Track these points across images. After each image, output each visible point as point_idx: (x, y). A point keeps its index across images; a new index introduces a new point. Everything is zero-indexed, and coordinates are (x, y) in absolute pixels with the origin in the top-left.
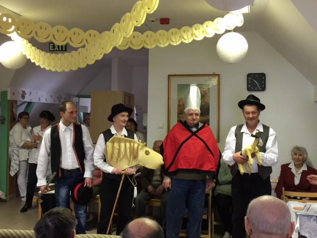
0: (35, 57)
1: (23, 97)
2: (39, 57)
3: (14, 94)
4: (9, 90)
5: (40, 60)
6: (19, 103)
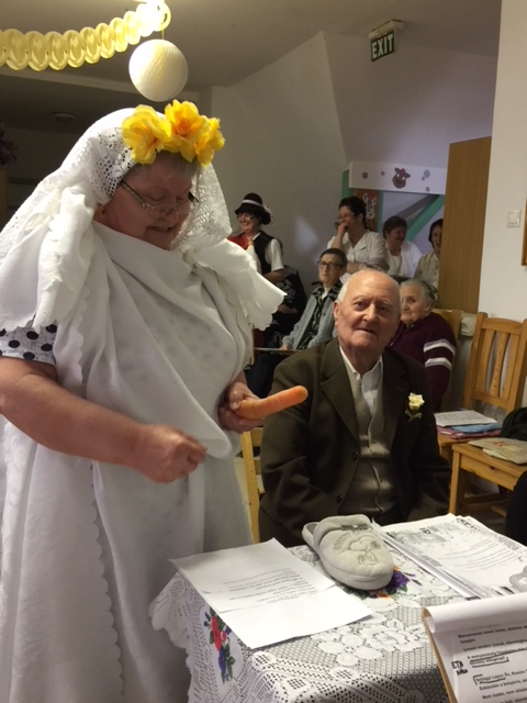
1: (400, 183)
4: (350, 167)
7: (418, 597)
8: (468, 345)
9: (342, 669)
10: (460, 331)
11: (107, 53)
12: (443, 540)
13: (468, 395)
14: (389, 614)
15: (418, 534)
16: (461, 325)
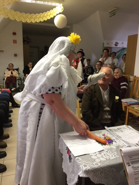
1: (116, 45)
7: (116, 146)
8: (131, 83)
9: (96, 163)
10: (129, 80)
11: (49, 18)
12: (122, 131)
13: (131, 95)
14: (108, 150)
15: (116, 130)
16: (130, 79)
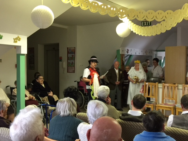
0: (135, 30)
1: (128, 52)
2: (138, 29)
3: (123, 51)
4: (120, 49)
5: (138, 31)
6: (125, 56)
